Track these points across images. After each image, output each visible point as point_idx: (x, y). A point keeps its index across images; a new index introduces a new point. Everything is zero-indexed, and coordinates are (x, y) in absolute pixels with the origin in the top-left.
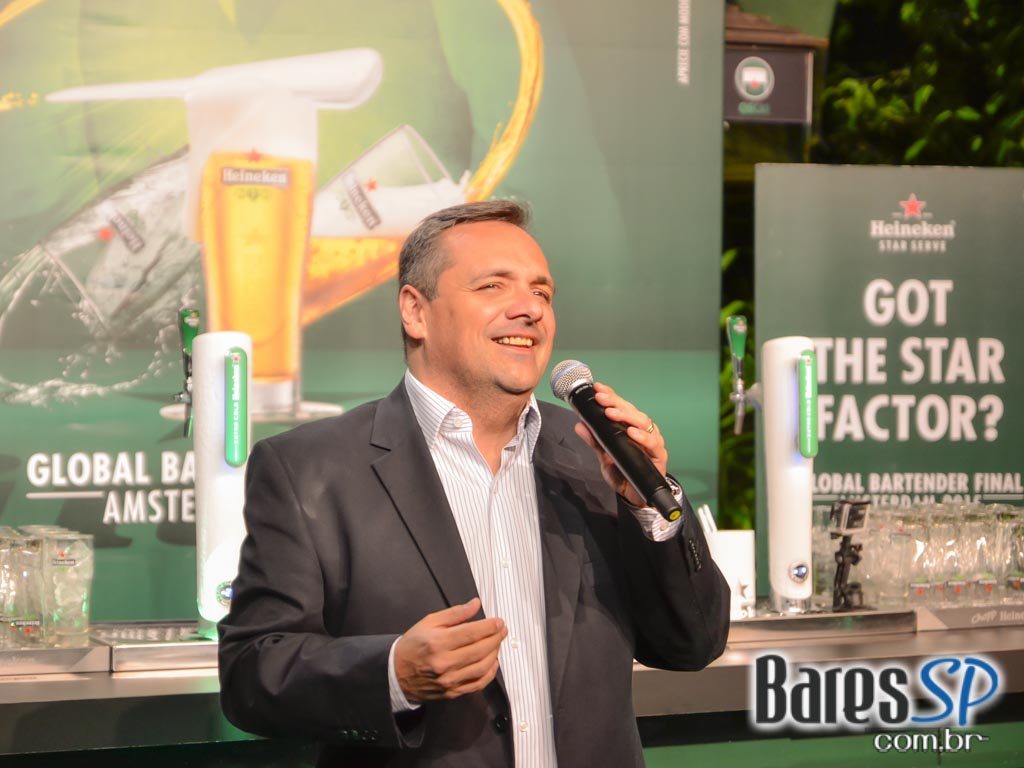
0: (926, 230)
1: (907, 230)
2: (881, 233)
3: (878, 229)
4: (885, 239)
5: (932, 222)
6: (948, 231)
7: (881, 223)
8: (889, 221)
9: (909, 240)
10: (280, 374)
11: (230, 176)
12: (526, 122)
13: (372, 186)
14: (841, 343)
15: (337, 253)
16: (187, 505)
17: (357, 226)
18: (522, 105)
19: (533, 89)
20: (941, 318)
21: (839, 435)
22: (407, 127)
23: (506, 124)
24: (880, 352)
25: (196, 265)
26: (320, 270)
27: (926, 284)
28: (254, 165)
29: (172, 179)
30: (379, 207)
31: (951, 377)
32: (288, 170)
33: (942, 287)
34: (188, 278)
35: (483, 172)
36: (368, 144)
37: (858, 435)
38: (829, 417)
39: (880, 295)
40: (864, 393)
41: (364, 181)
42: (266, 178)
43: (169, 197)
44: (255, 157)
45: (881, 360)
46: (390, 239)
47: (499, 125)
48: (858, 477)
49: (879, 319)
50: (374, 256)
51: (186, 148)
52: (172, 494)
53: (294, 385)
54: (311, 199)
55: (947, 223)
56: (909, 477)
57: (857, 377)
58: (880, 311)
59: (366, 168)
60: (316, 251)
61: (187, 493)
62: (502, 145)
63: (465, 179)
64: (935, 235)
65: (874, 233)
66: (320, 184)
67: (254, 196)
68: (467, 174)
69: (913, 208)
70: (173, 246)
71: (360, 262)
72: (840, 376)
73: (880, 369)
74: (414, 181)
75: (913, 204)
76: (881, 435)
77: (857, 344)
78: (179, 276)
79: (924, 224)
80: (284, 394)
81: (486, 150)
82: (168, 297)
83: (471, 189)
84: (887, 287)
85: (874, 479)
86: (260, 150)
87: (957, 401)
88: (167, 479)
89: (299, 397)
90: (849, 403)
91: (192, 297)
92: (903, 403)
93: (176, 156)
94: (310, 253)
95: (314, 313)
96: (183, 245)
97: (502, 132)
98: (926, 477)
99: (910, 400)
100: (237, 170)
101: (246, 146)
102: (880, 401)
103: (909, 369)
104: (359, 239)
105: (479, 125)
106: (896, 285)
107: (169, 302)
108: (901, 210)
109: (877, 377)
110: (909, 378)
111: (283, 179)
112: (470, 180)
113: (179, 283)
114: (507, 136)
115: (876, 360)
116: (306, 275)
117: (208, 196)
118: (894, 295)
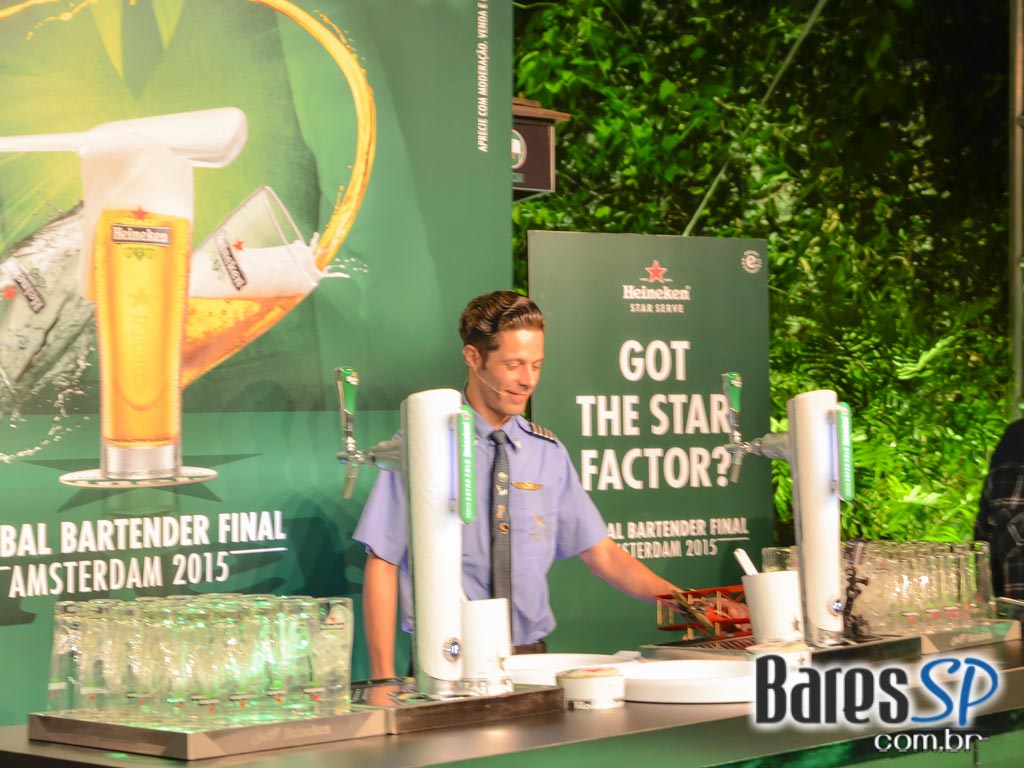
0: (668, 294)
1: (653, 294)
2: (631, 297)
3: (630, 292)
4: (635, 301)
5: (671, 286)
6: (684, 294)
7: (631, 287)
8: (638, 286)
9: (654, 302)
10: (164, 438)
11: (120, 234)
12: (363, 185)
13: (239, 246)
14: (602, 399)
15: (211, 314)
16: (84, 576)
17: (226, 287)
18: (359, 168)
19: (368, 153)
20: (681, 375)
21: (602, 486)
22: (268, 188)
23: (346, 187)
24: (635, 407)
25: (90, 326)
26: (196, 331)
27: (669, 345)
28: (139, 223)
29: (70, 236)
30: (244, 268)
31: (690, 430)
32: (168, 228)
33: (681, 346)
34: (83, 339)
35: (328, 234)
36: (235, 204)
37: (618, 486)
38: (593, 470)
39: (633, 354)
40: (621, 445)
41: (233, 242)
42: (150, 236)
43: (67, 255)
44: (140, 214)
45: (634, 415)
46: (254, 300)
47: (342, 188)
48: (619, 525)
49: (633, 377)
50: (242, 318)
51: (81, 204)
52: (70, 565)
53: (176, 449)
54: (188, 257)
55: (684, 288)
56: (659, 523)
57: (616, 432)
58: (633, 369)
59: (233, 229)
60: (193, 312)
61: (84, 564)
62: (344, 208)
63: (314, 241)
64: (674, 297)
65: (626, 297)
66: (195, 244)
67: (139, 255)
68: (316, 235)
69: (656, 273)
70: (70, 305)
71: (231, 323)
72: (602, 431)
73: (635, 423)
74: (273, 242)
75: (656, 269)
76: (636, 485)
77: (615, 399)
78: (75, 337)
79: (665, 288)
80: (167, 457)
81: (331, 212)
82: (65, 359)
83: (320, 251)
84: (637, 347)
85: (631, 526)
86: (145, 208)
87: (696, 451)
88: (66, 549)
89: (180, 461)
90: (610, 455)
91: (88, 359)
92: (653, 453)
93: (72, 213)
94: (188, 312)
95: (192, 375)
96: (78, 306)
97: (344, 193)
98: (672, 523)
99: (658, 452)
100: (125, 229)
101: (132, 204)
102: (635, 453)
103: (657, 422)
104: (228, 300)
105: (325, 187)
106: (645, 345)
107: (67, 364)
108: (647, 275)
109: (632, 431)
110: (658, 431)
111: (164, 237)
112: (319, 241)
113: (76, 344)
114: (349, 198)
115: (631, 415)
116: (184, 337)
117: (100, 254)
118: (642, 355)
